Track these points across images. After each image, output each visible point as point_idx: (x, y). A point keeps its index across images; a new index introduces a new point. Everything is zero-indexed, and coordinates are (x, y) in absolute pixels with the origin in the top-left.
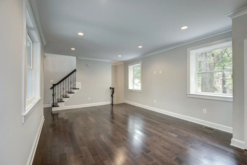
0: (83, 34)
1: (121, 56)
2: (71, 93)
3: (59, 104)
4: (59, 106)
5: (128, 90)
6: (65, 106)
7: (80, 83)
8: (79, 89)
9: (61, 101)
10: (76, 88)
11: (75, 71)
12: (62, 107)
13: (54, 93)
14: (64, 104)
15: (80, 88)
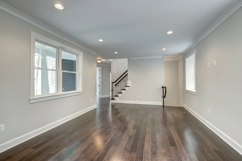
0: (103, 41)
1: (165, 49)
2: (124, 90)
3: (115, 98)
4: (115, 100)
5: (186, 91)
6: (119, 100)
7: (131, 81)
8: (129, 87)
9: (117, 96)
10: (128, 86)
11: (127, 71)
12: (118, 100)
13: (113, 89)
14: (119, 99)
15: (131, 86)
